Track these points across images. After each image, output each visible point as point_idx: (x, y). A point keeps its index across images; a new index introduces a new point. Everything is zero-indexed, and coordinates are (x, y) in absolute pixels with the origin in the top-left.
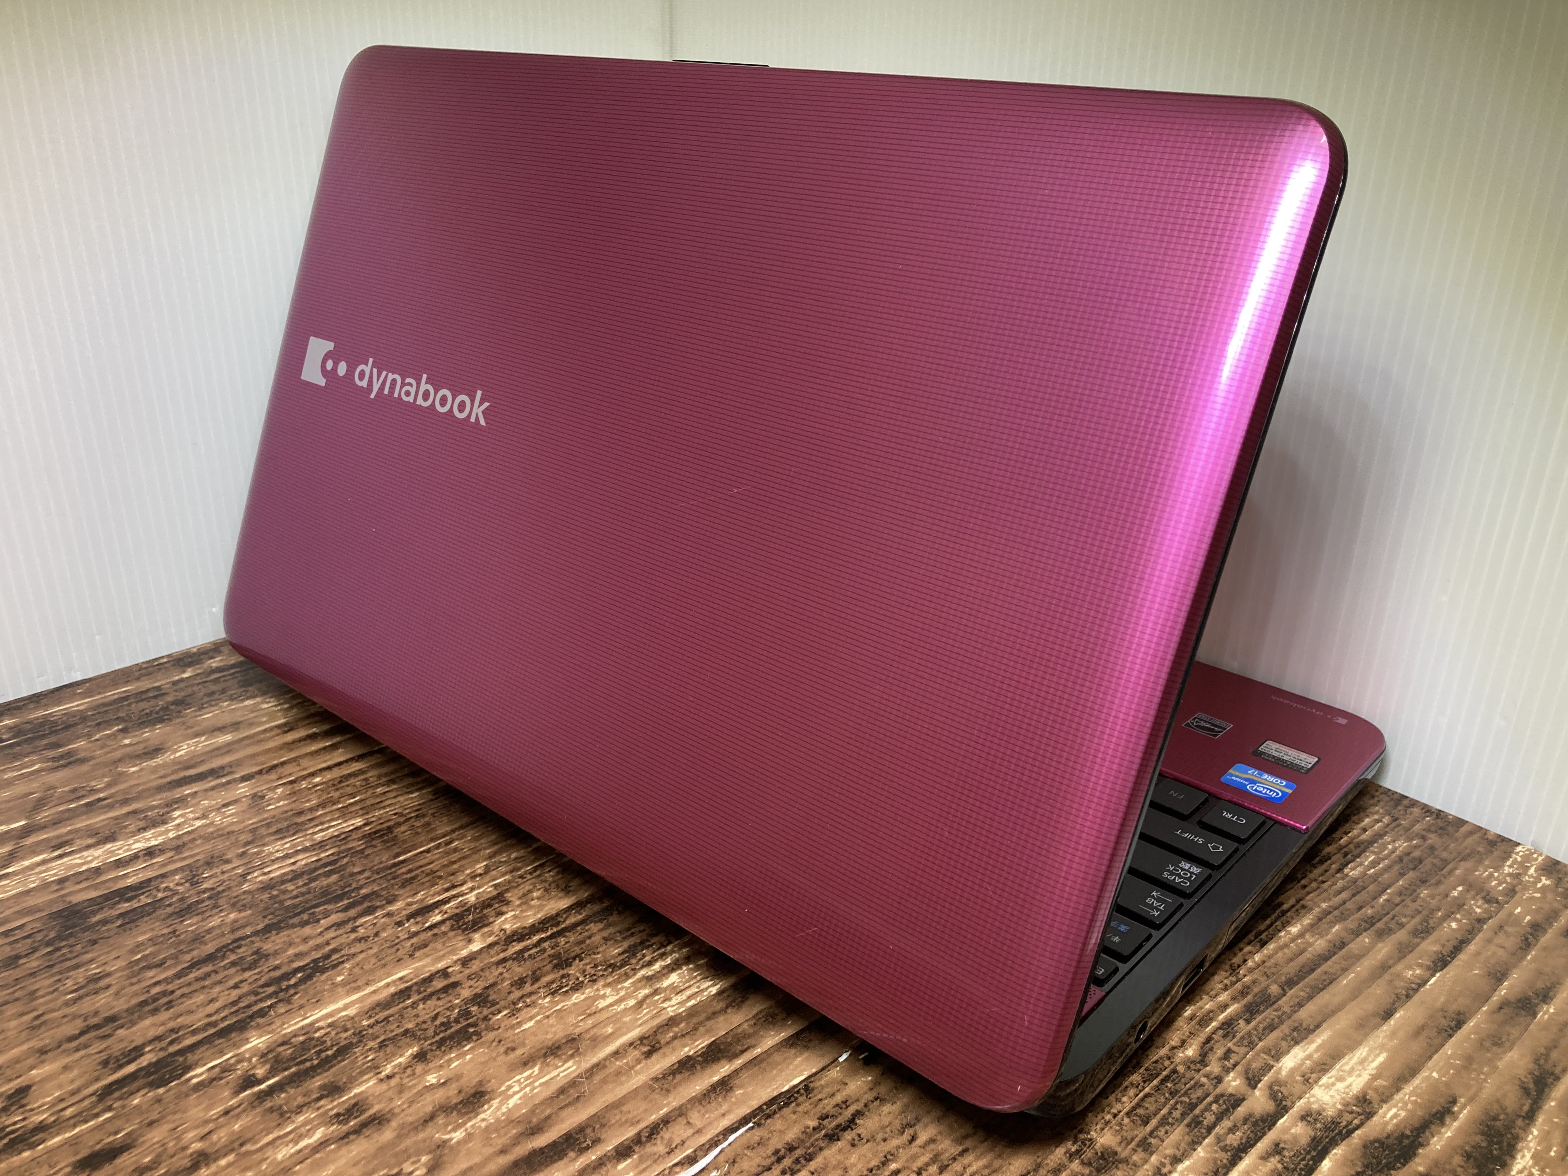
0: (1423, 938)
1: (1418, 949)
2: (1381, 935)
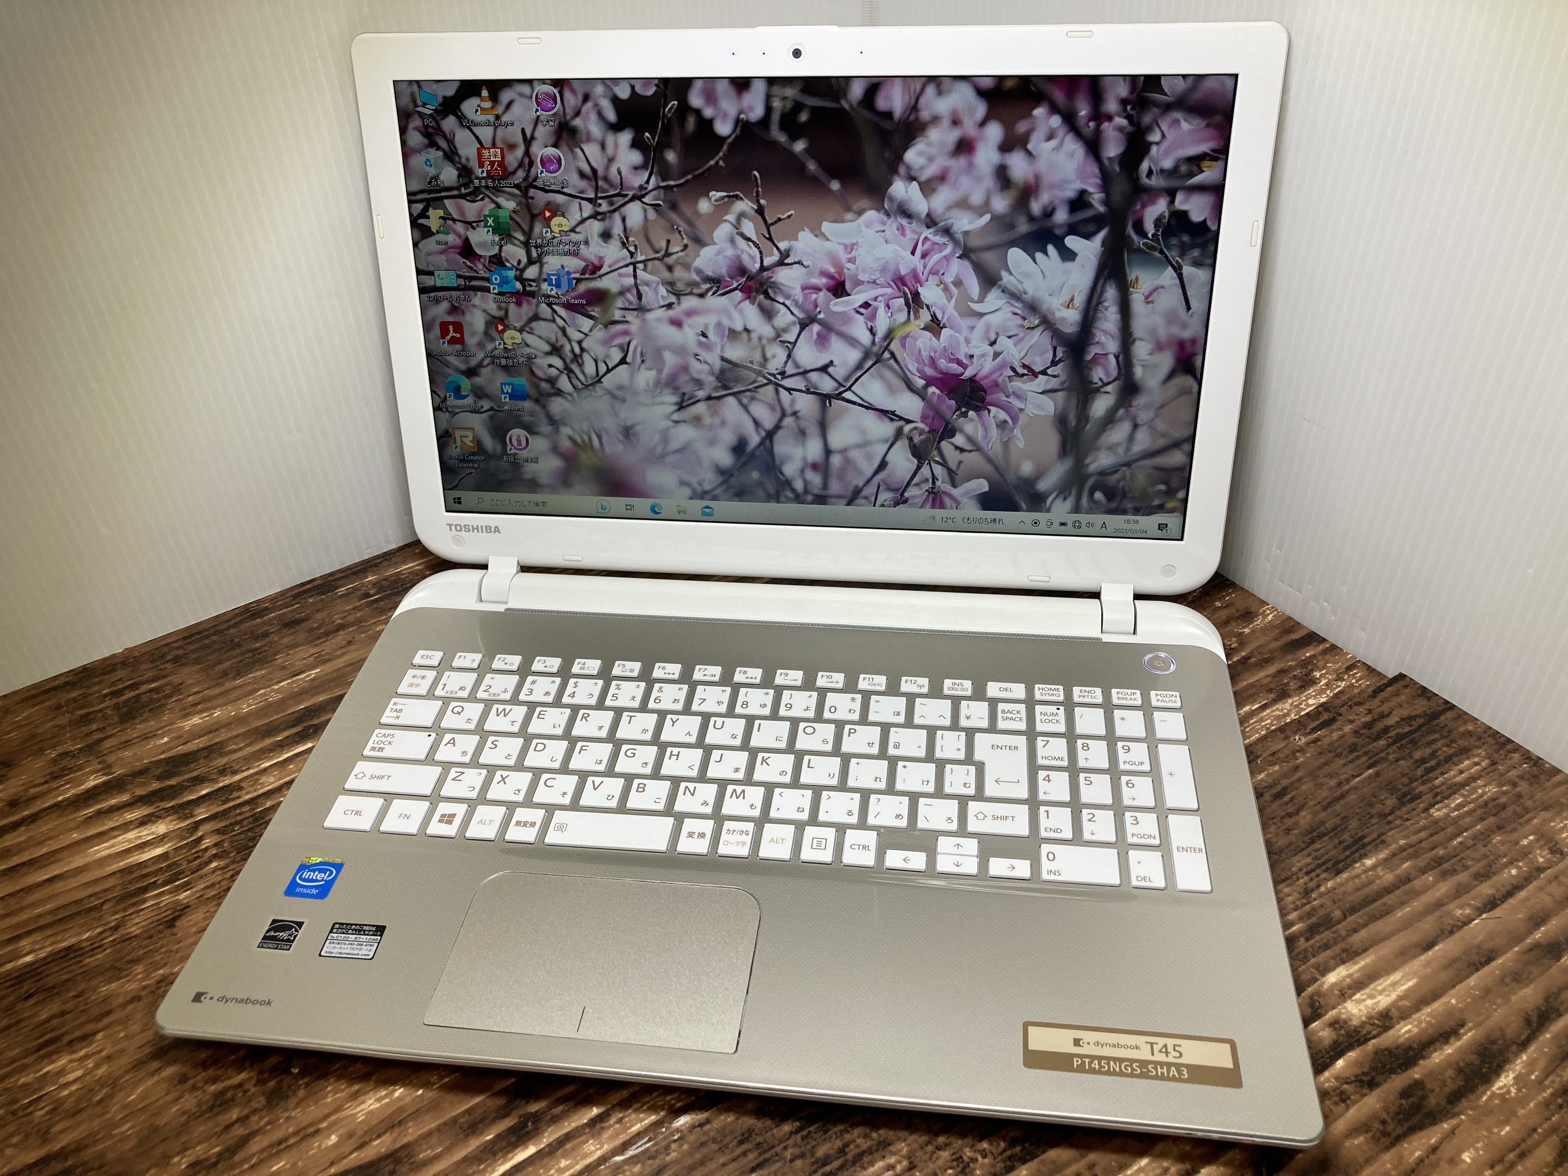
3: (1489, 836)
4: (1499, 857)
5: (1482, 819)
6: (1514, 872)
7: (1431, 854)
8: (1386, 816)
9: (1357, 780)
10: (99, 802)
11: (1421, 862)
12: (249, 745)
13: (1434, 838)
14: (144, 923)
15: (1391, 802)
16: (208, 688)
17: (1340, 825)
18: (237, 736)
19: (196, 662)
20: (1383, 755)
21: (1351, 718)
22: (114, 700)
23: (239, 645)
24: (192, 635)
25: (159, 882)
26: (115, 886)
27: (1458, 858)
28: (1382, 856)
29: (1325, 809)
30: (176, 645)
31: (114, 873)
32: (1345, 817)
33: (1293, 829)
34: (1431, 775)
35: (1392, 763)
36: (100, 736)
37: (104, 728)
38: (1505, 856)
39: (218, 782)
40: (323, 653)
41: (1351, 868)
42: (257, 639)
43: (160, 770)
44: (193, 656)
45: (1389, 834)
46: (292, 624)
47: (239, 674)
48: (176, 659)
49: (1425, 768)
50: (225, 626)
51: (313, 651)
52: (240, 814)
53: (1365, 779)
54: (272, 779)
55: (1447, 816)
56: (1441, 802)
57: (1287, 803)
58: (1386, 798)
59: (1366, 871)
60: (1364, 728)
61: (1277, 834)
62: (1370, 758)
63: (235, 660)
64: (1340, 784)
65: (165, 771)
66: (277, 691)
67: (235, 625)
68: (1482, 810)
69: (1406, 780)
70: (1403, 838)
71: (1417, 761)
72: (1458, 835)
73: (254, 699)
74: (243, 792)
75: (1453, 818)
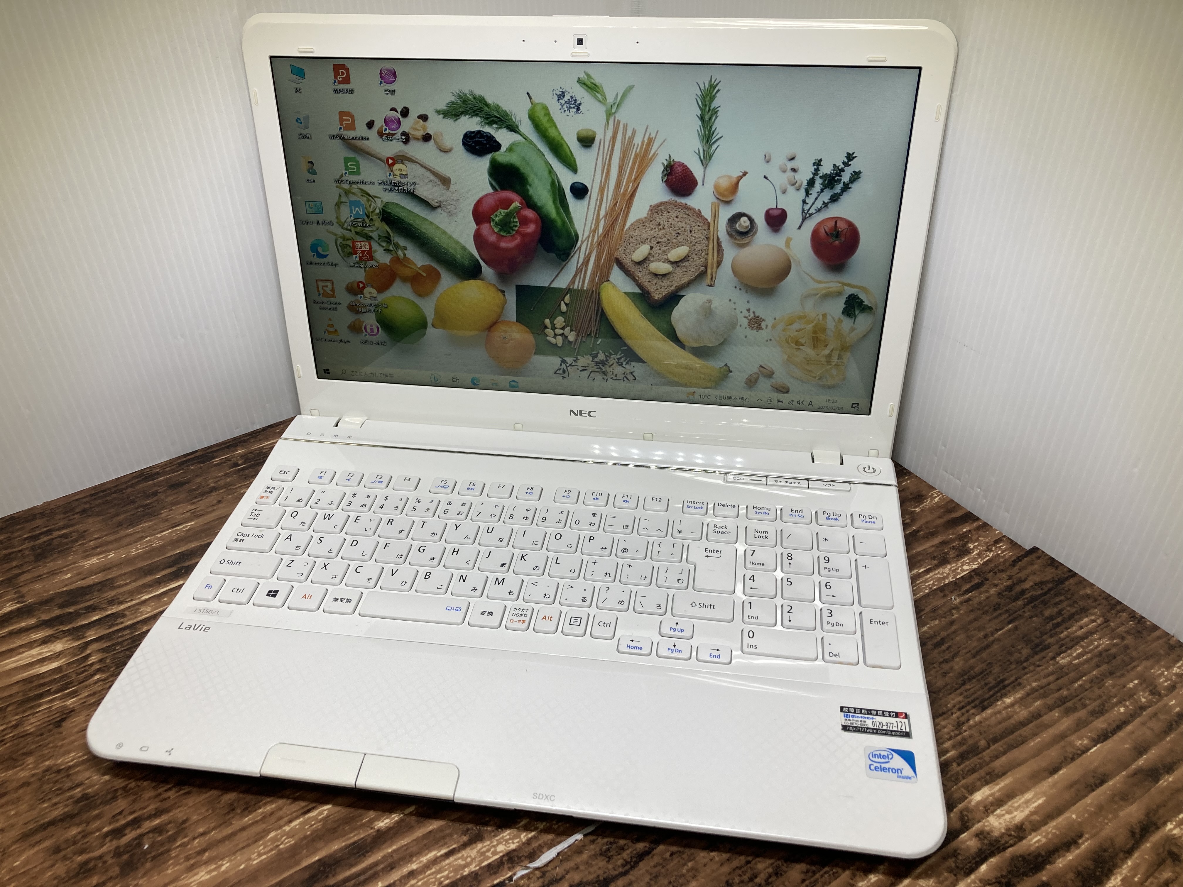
0: (1097, 718)
1: (1091, 726)
2: (1068, 712)
3: (1103, 680)
4: (1110, 697)
5: (1097, 666)
6: (1122, 710)
7: (1057, 695)
8: (1022, 662)
9: (999, 633)
10: (12, 624)
11: (1050, 701)
12: (133, 581)
13: (1060, 681)
14: (38, 723)
15: (1026, 652)
16: (106, 535)
17: (986, 670)
18: (125, 574)
19: (99, 514)
20: (1020, 613)
21: (996, 582)
22: (32, 543)
23: (133, 502)
24: (97, 493)
25: (52, 690)
26: (18, 693)
27: (1079, 698)
28: (1018, 695)
29: (974, 656)
30: (84, 500)
31: (18, 682)
32: (990, 663)
33: (949, 673)
34: (1058, 629)
35: (1027, 619)
36: (18, 571)
37: (22, 565)
38: (1115, 697)
39: (106, 610)
40: (198, 509)
41: (994, 706)
42: (148, 497)
43: (61, 600)
44: (97, 509)
45: (1025, 677)
46: (175, 486)
47: (131, 525)
48: (84, 512)
49: (1053, 624)
50: (124, 486)
51: (190, 507)
52: (122, 636)
53: (1005, 633)
54: (149, 609)
55: (1070, 663)
56: (1066, 652)
57: (944, 651)
58: (1022, 648)
59: (1006, 708)
60: (1006, 590)
61: (936, 677)
62: (1010, 615)
63: (129, 514)
64: (986, 636)
65: (66, 601)
66: (160, 539)
67: (132, 486)
68: (1097, 659)
69: (1038, 633)
70: (1035, 681)
71: (1046, 618)
72: (1078, 680)
73: (141, 545)
74: (126, 619)
75: (1075, 665)
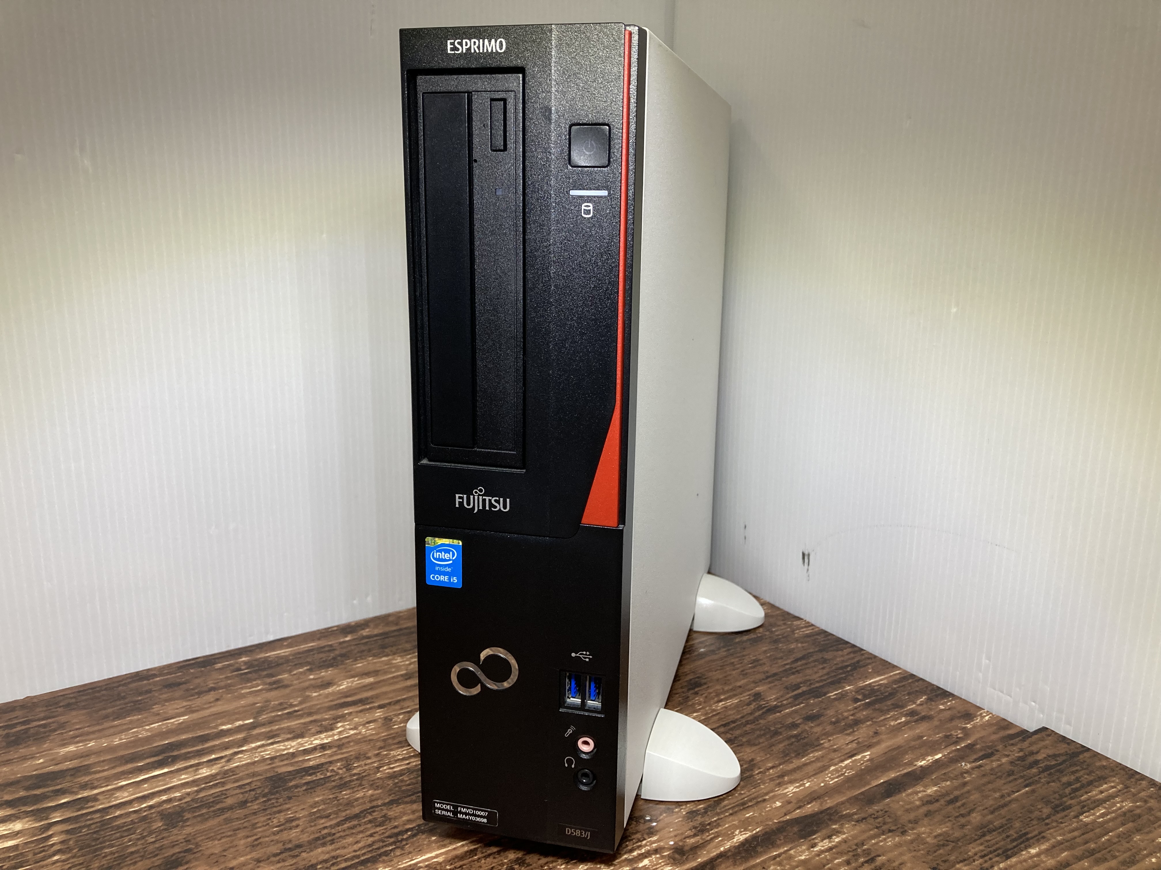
3: (1131, 836)
4: (1139, 850)
5: (1123, 824)
7: (1084, 848)
8: (1044, 820)
9: (1017, 794)
11: (1077, 852)
12: (112, 769)
13: (1085, 836)
15: (1047, 811)
16: (89, 726)
17: (1006, 824)
19: (83, 708)
20: (1036, 778)
21: (1006, 753)
27: (1107, 850)
28: (1044, 847)
29: (992, 813)
30: (71, 696)
32: (1010, 819)
33: (967, 826)
34: (1077, 793)
35: (1044, 785)
38: (1147, 850)
39: (77, 794)
40: (193, 706)
41: (1018, 855)
42: (140, 694)
44: (83, 703)
45: (1048, 832)
46: (171, 685)
47: (118, 718)
48: (67, 705)
49: (1072, 789)
50: (116, 685)
51: (185, 704)
52: (90, 819)
53: (1024, 794)
54: (126, 794)
55: (1094, 821)
56: (1088, 811)
57: (959, 807)
58: (1042, 808)
59: (1032, 858)
60: (1018, 760)
62: (1025, 780)
63: (117, 708)
64: (1002, 796)
65: (35, 783)
68: (1123, 818)
69: (1057, 796)
70: (1059, 835)
71: (1064, 784)
72: (1106, 834)
74: (98, 803)
75: (1099, 823)
